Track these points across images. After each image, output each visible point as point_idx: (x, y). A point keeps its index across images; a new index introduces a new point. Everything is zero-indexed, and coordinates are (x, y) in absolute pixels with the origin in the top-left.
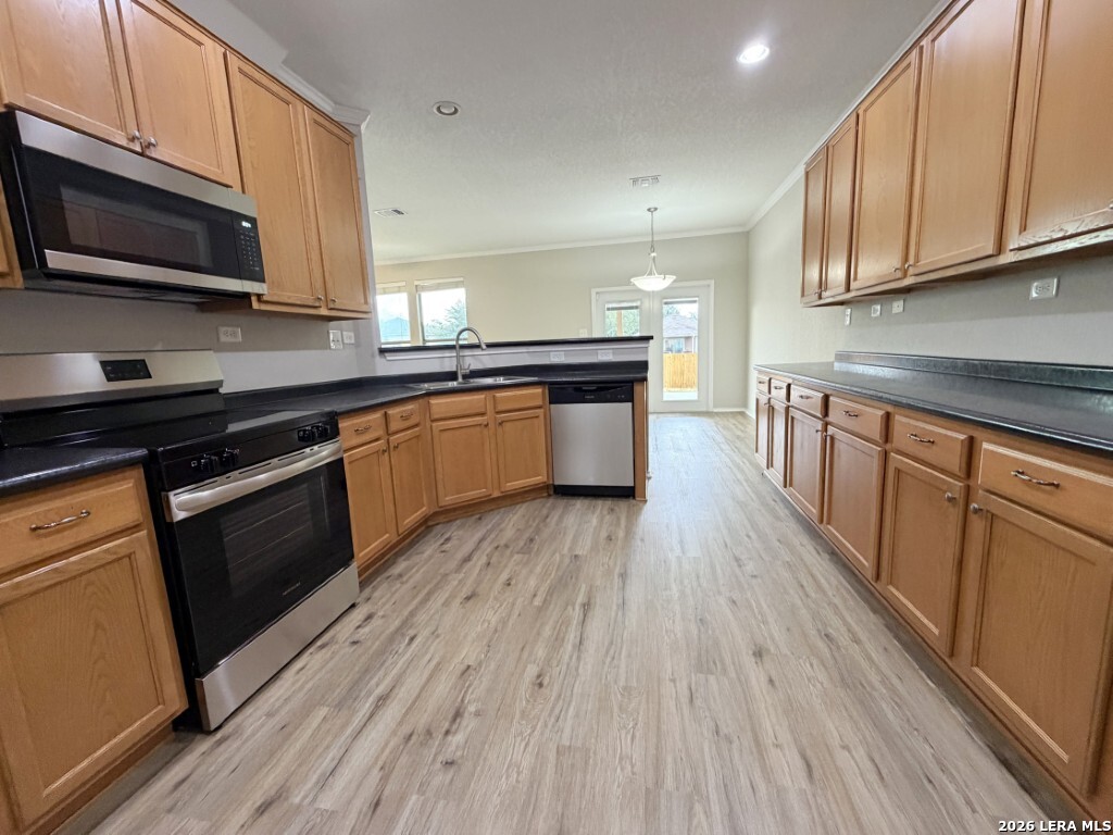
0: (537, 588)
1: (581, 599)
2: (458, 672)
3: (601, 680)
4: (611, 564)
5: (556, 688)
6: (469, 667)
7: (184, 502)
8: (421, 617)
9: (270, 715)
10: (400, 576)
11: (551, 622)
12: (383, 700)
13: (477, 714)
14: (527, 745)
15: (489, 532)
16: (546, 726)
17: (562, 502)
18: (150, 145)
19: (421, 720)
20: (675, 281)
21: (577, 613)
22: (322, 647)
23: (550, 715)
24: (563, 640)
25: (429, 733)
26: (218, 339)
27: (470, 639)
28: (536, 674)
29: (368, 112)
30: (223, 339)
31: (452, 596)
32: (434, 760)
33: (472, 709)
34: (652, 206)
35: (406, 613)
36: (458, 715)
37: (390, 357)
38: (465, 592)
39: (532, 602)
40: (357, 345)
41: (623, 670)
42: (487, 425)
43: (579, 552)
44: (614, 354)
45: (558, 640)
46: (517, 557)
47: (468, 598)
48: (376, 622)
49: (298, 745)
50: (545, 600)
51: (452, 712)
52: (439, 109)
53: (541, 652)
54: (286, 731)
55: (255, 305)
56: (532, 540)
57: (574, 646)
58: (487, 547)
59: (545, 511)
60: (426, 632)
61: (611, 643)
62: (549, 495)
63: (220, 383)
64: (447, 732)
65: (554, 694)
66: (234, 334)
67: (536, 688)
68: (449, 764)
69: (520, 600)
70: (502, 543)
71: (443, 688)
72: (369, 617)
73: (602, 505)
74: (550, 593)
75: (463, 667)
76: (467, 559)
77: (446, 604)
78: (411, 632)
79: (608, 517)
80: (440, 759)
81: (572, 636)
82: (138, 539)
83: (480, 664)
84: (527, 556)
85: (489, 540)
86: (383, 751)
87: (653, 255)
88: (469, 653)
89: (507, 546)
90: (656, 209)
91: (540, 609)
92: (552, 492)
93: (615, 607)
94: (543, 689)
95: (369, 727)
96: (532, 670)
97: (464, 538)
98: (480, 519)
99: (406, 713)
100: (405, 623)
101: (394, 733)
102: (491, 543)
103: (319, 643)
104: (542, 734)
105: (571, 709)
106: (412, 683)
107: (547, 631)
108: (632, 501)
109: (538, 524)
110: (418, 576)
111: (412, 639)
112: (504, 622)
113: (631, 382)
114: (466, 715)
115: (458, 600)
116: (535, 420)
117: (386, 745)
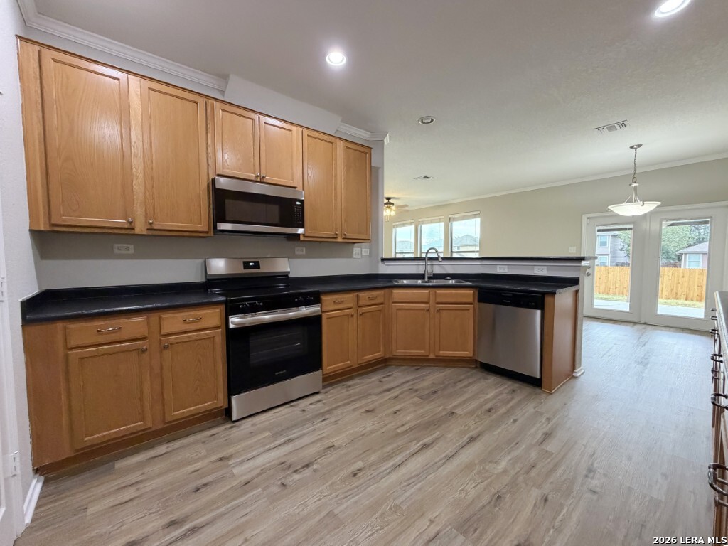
0: (409, 422)
1: (426, 440)
2: (326, 447)
3: (387, 493)
4: (472, 427)
5: (361, 481)
6: (333, 446)
7: (235, 321)
8: (338, 411)
9: (253, 425)
10: (350, 386)
11: (395, 445)
12: (290, 441)
13: (315, 471)
14: (319, 500)
15: (415, 379)
16: (337, 497)
17: (479, 374)
18: (263, 177)
19: (292, 459)
20: (658, 207)
21: (415, 447)
22: (292, 406)
23: (343, 493)
24: (391, 458)
25: (289, 467)
26: (294, 252)
27: (348, 433)
28: (359, 468)
29: (387, 133)
30: (297, 253)
31: (361, 407)
32: (280, 479)
33: (315, 467)
34: (635, 143)
35: (334, 406)
36: (307, 466)
37: (387, 263)
38: (371, 407)
39: (396, 429)
40: (370, 255)
41: (408, 494)
42: (428, 310)
43: (458, 411)
44: (548, 270)
45: (389, 456)
46: (416, 399)
47: (368, 411)
48: (320, 405)
49: (249, 442)
50: (407, 430)
51: (306, 463)
52: (422, 122)
53: (373, 458)
54: (252, 434)
55: (302, 238)
56: (435, 392)
57: (393, 465)
58: (406, 387)
59: (462, 377)
60: (333, 420)
61: (417, 475)
62: (476, 367)
63: (289, 272)
64: (296, 471)
65: (356, 484)
66: (302, 251)
67: (352, 475)
68: (284, 485)
69: (393, 424)
70: (416, 388)
71: (313, 450)
72: (319, 401)
73: (509, 385)
74: (411, 429)
75: (331, 445)
76: (388, 390)
77: (354, 410)
78: (327, 416)
79: (506, 395)
80: (282, 481)
81: (399, 458)
82: (218, 332)
83: (339, 448)
84: (422, 401)
85: (411, 383)
86: (269, 462)
87: (634, 185)
88: (339, 440)
89: (417, 391)
90: (640, 146)
91: (398, 435)
92: (478, 366)
93: (444, 455)
94: (354, 479)
95: (275, 450)
96: (360, 464)
97: (398, 377)
98: (417, 369)
99: (291, 452)
100: (329, 412)
101: (279, 458)
102: (410, 385)
103: (292, 404)
104: (332, 499)
105: (357, 497)
106: (306, 440)
107: (388, 449)
108: (538, 390)
109: (449, 384)
110: (357, 390)
111: (325, 420)
112: (372, 432)
113: (544, 294)
114: (310, 468)
115: (363, 410)
116: (466, 312)
117: (273, 461)
